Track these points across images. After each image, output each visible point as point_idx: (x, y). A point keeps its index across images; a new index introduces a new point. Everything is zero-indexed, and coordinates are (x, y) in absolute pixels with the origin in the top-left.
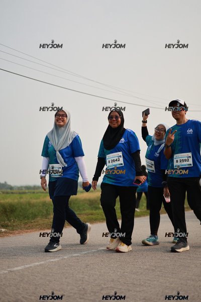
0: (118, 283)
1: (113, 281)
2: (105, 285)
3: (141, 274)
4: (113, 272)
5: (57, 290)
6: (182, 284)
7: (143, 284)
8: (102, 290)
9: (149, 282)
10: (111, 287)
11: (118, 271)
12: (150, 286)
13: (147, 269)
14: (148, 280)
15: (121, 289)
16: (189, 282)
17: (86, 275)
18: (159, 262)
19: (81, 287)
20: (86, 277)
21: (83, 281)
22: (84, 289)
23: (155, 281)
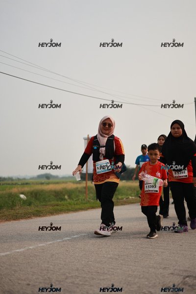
0: (83, 272)
1: (77, 270)
2: (69, 273)
3: (105, 262)
4: (77, 261)
5: (22, 280)
6: (144, 272)
7: (106, 272)
8: (66, 279)
9: (112, 270)
10: (76, 276)
11: (82, 261)
12: (113, 274)
13: (111, 258)
14: (111, 268)
15: (85, 277)
16: (150, 270)
17: (51, 265)
18: (122, 251)
19: (46, 277)
20: (51, 266)
21: (48, 270)
22: (49, 278)
23: (118, 269)
